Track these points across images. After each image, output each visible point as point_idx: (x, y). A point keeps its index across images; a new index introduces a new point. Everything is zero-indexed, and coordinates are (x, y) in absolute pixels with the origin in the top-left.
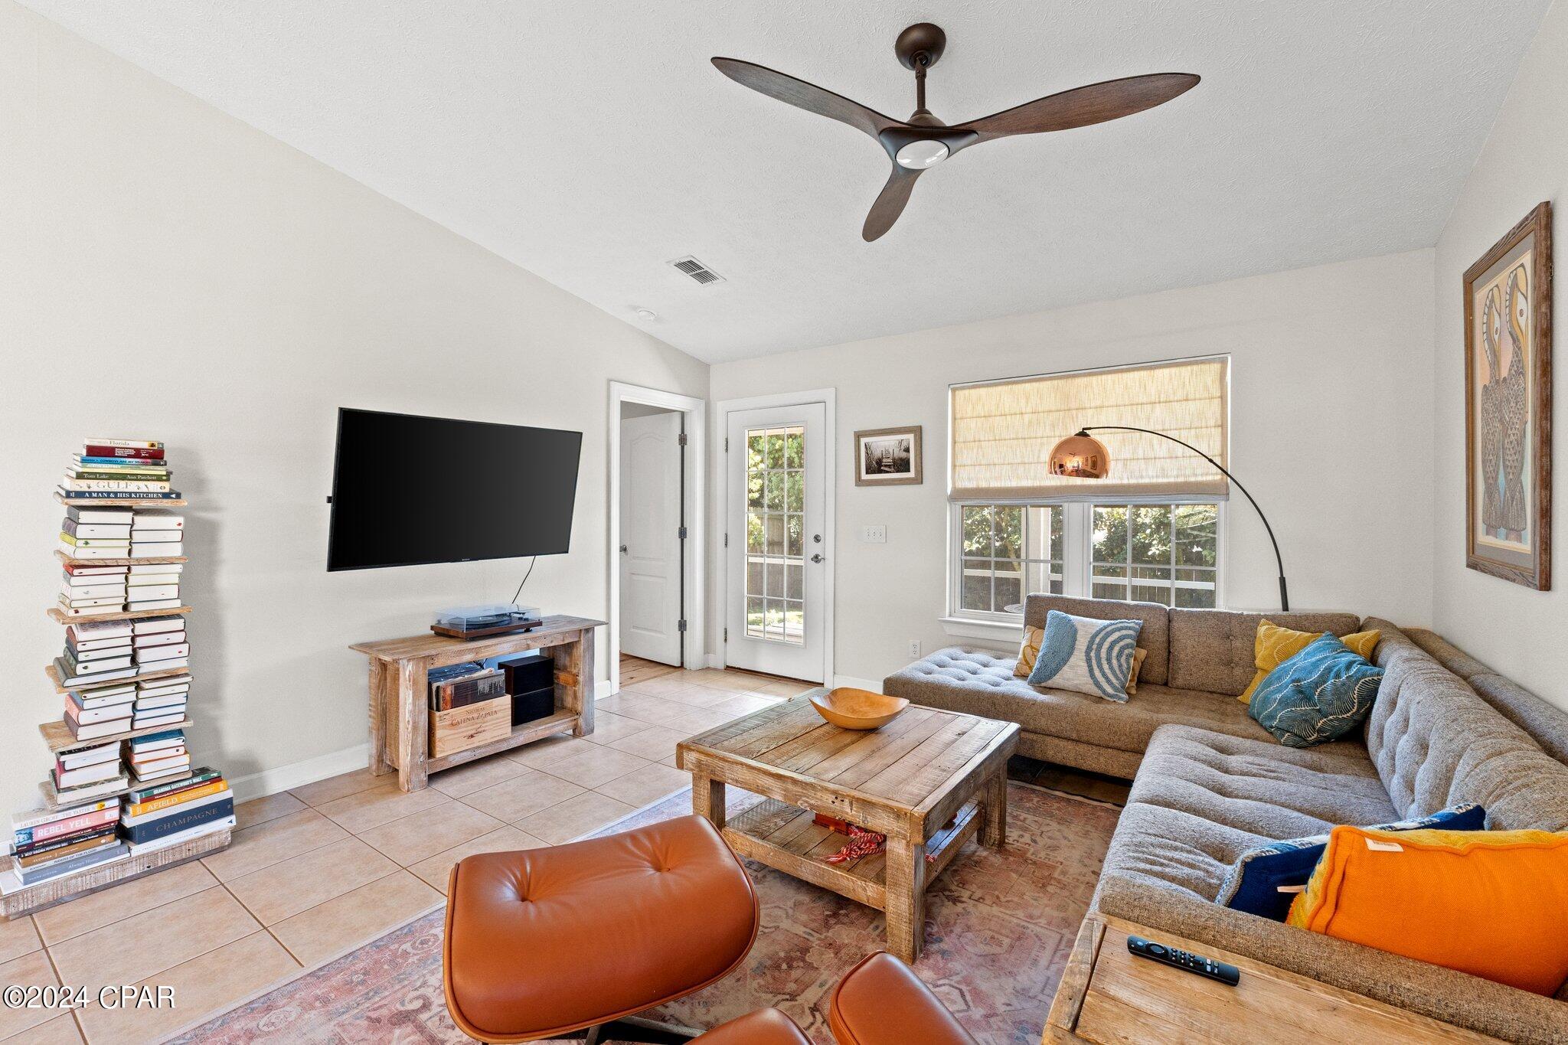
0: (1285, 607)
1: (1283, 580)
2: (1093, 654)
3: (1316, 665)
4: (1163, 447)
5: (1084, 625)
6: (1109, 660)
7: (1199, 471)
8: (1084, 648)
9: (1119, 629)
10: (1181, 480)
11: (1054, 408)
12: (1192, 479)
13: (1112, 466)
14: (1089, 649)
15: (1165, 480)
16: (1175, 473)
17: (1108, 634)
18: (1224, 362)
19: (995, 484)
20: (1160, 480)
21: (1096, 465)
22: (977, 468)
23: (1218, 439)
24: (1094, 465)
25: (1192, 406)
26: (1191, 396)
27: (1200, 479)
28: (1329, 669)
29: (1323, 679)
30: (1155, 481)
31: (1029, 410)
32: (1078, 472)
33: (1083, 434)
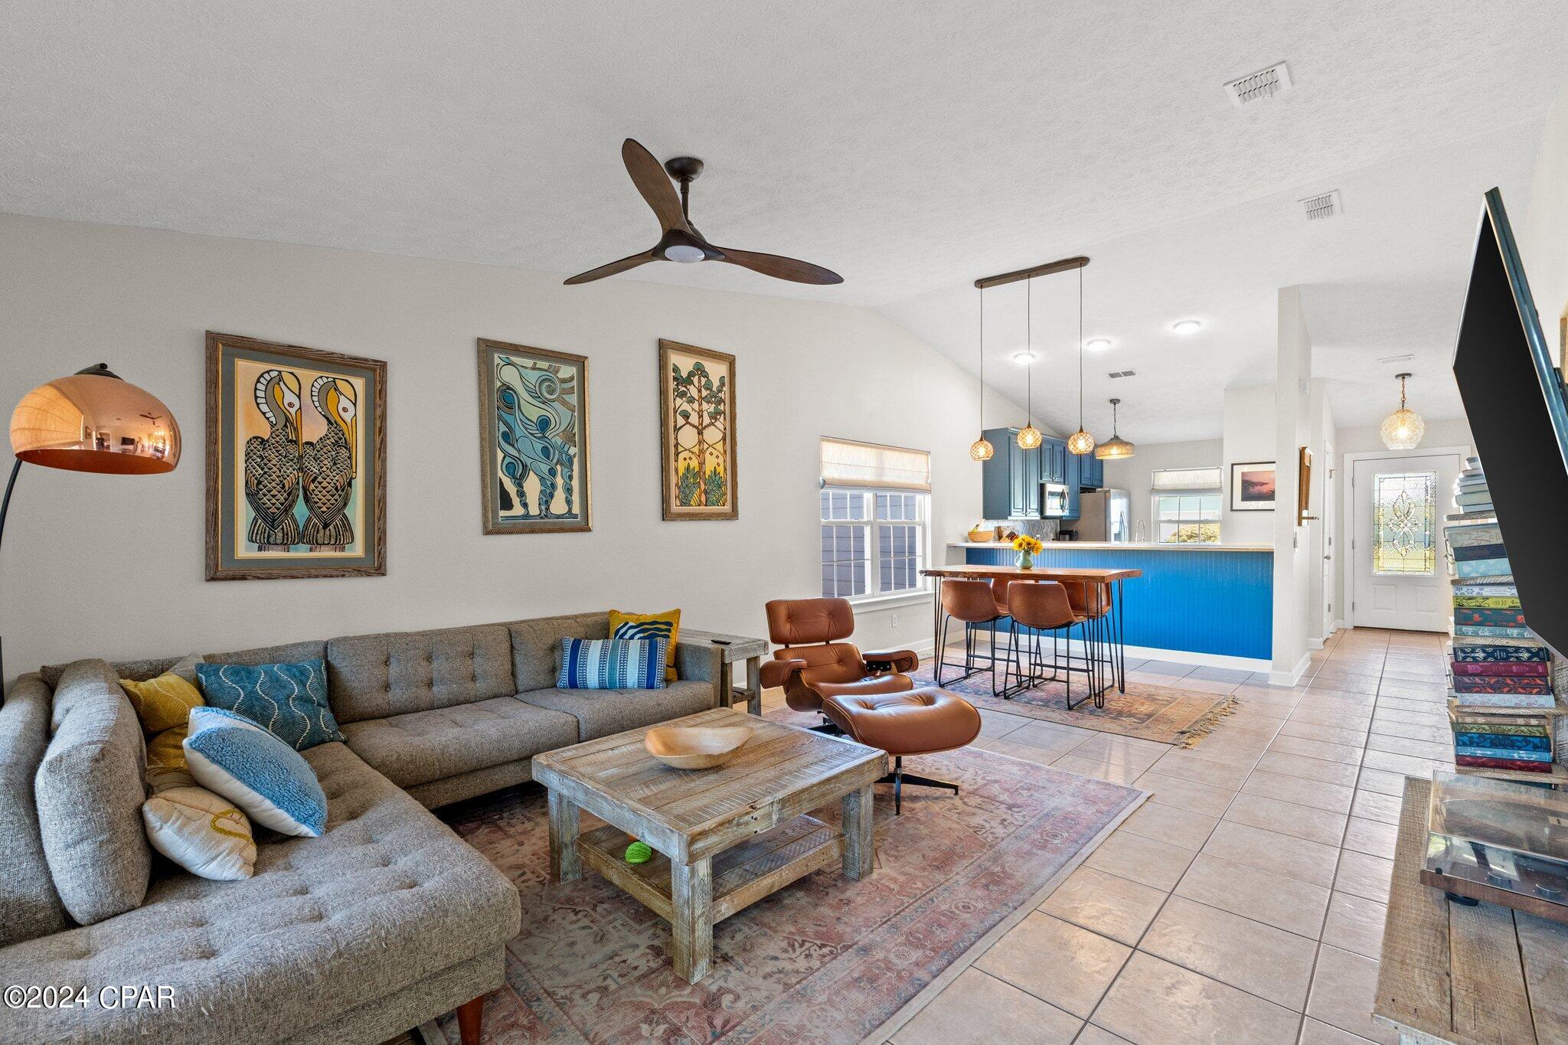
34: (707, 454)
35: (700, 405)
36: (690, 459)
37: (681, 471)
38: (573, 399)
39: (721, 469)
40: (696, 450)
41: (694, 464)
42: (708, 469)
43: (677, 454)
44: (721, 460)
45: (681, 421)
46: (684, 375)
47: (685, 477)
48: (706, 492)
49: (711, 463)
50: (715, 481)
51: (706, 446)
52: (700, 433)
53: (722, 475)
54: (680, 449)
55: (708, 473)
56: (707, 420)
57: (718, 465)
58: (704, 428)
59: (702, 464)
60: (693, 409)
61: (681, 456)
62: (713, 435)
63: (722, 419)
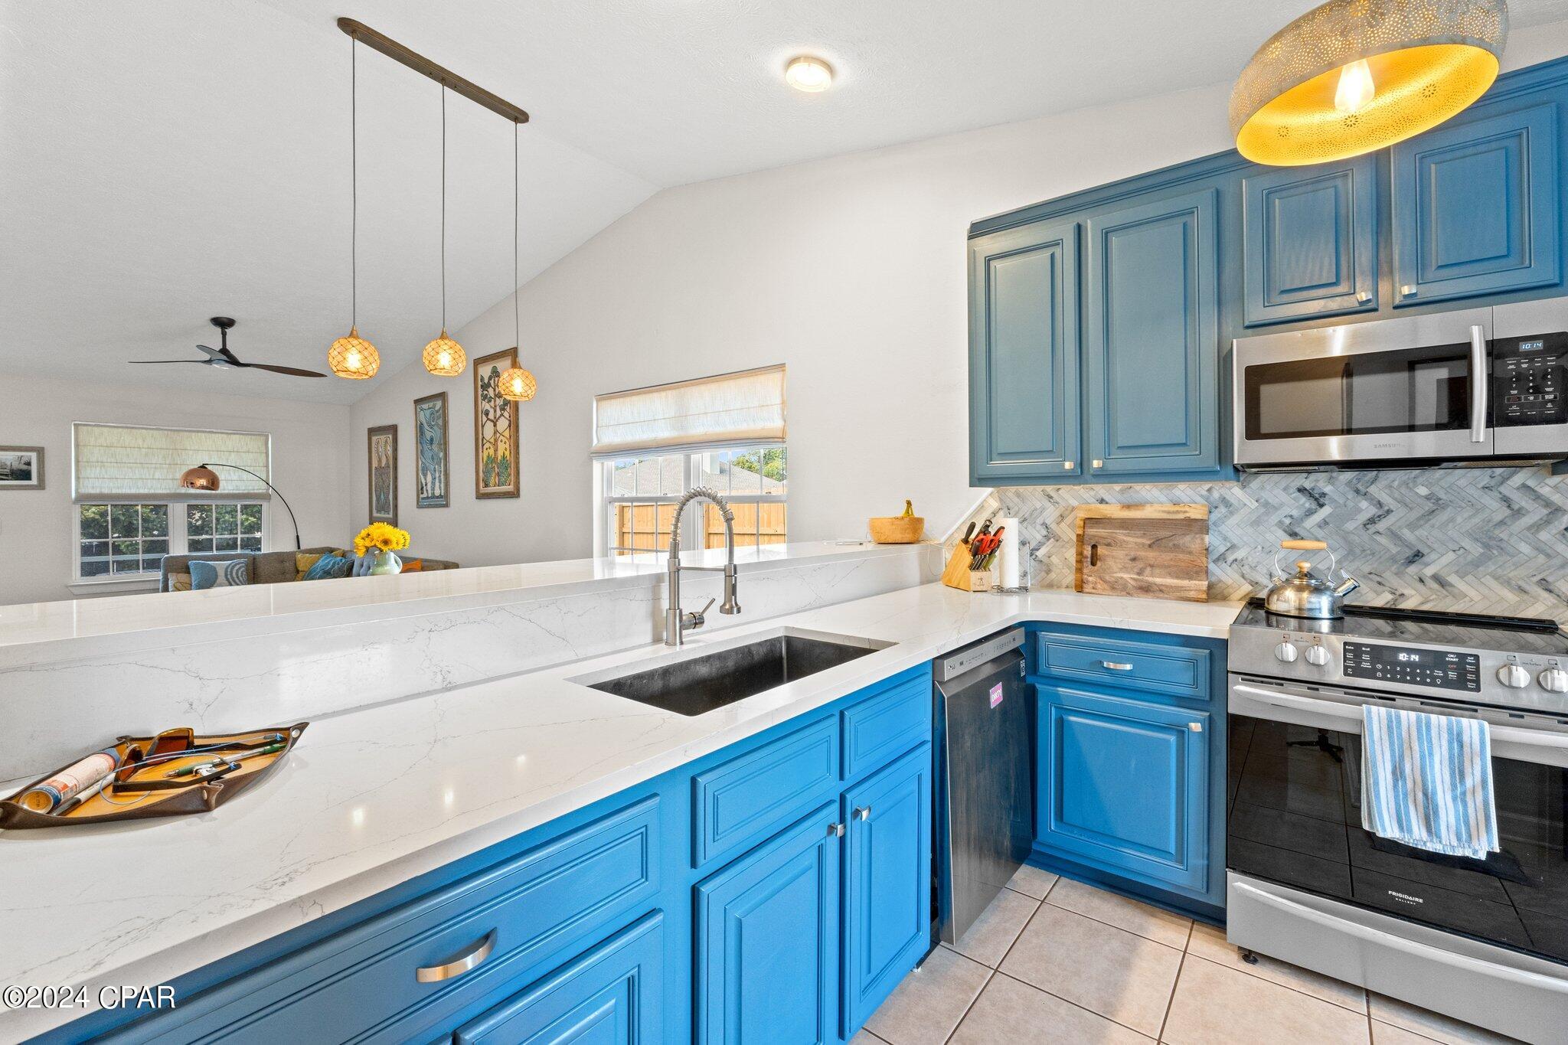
0: (299, 548)
1: (298, 536)
2: (229, 577)
3: (329, 563)
4: (245, 475)
5: (219, 564)
6: (238, 578)
7: (256, 488)
8: (224, 575)
9: (238, 564)
10: (246, 492)
11: (165, 447)
12: (252, 491)
13: (222, 484)
14: (226, 575)
15: (237, 492)
16: (243, 488)
17: (234, 567)
18: (267, 436)
19: (114, 491)
20: (234, 492)
21: (213, 483)
22: (100, 480)
23: (265, 473)
24: (213, 484)
25: (251, 455)
26: (251, 450)
27: (256, 491)
28: (334, 563)
29: (333, 566)
30: (231, 492)
31: (145, 446)
32: (203, 487)
33: (203, 467)
34: (499, 442)
35: (495, 401)
36: (490, 448)
37: (485, 459)
38: (440, 422)
39: (507, 453)
40: (492, 440)
41: (492, 452)
42: (500, 453)
43: (483, 445)
44: (507, 446)
45: (485, 419)
46: (486, 381)
47: (487, 463)
48: (498, 474)
49: (501, 447)
50: (504, 464)
51: (498, 435)
52: (495, 425)
53: (508, 458)
54: (485, 441)
55: (499, 458)
56: (499, 413)
57: (506, 449)
58: (497, 421)
59: (496, 450)
60: (491, 407)
61: (485, 447)
62: (503, 424)
63: (508, 410)
